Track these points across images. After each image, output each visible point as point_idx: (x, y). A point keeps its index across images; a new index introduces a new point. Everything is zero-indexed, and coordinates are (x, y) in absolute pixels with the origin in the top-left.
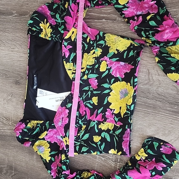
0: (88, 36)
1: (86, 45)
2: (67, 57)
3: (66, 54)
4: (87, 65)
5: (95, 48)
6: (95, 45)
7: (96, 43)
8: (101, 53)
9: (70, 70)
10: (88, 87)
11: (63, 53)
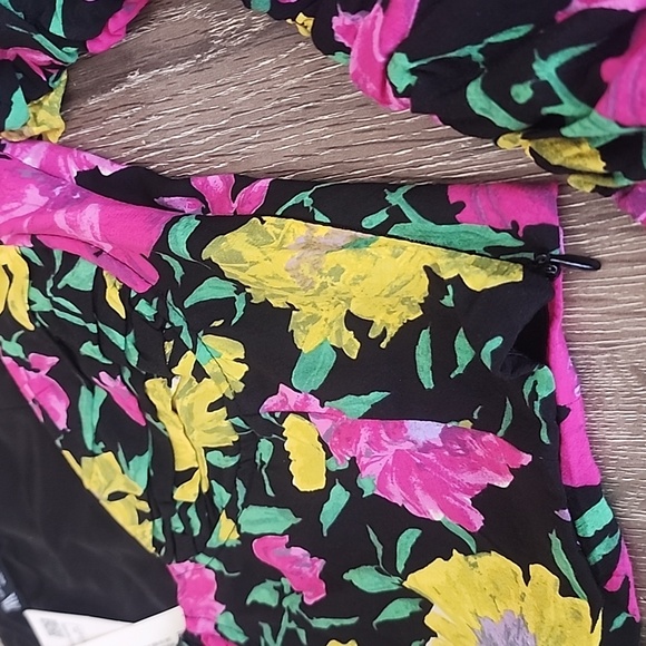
0: (99, 271)
1: (117, 338)
2: (62, 424)
3: (52, 409)
4: (207, 450)
5: (186, 337)
6: (176, 318)
7: (179, 303)
8: (245, 368)
9: (116, 496)
10: (270, 584)
11: (31, 403)
